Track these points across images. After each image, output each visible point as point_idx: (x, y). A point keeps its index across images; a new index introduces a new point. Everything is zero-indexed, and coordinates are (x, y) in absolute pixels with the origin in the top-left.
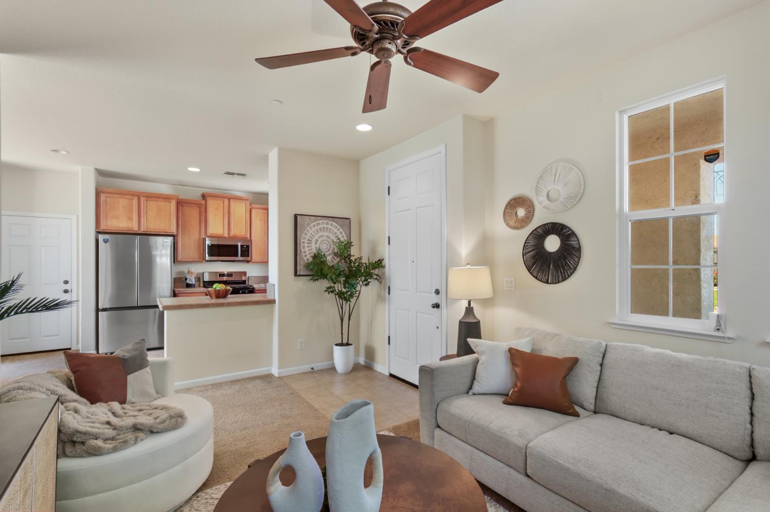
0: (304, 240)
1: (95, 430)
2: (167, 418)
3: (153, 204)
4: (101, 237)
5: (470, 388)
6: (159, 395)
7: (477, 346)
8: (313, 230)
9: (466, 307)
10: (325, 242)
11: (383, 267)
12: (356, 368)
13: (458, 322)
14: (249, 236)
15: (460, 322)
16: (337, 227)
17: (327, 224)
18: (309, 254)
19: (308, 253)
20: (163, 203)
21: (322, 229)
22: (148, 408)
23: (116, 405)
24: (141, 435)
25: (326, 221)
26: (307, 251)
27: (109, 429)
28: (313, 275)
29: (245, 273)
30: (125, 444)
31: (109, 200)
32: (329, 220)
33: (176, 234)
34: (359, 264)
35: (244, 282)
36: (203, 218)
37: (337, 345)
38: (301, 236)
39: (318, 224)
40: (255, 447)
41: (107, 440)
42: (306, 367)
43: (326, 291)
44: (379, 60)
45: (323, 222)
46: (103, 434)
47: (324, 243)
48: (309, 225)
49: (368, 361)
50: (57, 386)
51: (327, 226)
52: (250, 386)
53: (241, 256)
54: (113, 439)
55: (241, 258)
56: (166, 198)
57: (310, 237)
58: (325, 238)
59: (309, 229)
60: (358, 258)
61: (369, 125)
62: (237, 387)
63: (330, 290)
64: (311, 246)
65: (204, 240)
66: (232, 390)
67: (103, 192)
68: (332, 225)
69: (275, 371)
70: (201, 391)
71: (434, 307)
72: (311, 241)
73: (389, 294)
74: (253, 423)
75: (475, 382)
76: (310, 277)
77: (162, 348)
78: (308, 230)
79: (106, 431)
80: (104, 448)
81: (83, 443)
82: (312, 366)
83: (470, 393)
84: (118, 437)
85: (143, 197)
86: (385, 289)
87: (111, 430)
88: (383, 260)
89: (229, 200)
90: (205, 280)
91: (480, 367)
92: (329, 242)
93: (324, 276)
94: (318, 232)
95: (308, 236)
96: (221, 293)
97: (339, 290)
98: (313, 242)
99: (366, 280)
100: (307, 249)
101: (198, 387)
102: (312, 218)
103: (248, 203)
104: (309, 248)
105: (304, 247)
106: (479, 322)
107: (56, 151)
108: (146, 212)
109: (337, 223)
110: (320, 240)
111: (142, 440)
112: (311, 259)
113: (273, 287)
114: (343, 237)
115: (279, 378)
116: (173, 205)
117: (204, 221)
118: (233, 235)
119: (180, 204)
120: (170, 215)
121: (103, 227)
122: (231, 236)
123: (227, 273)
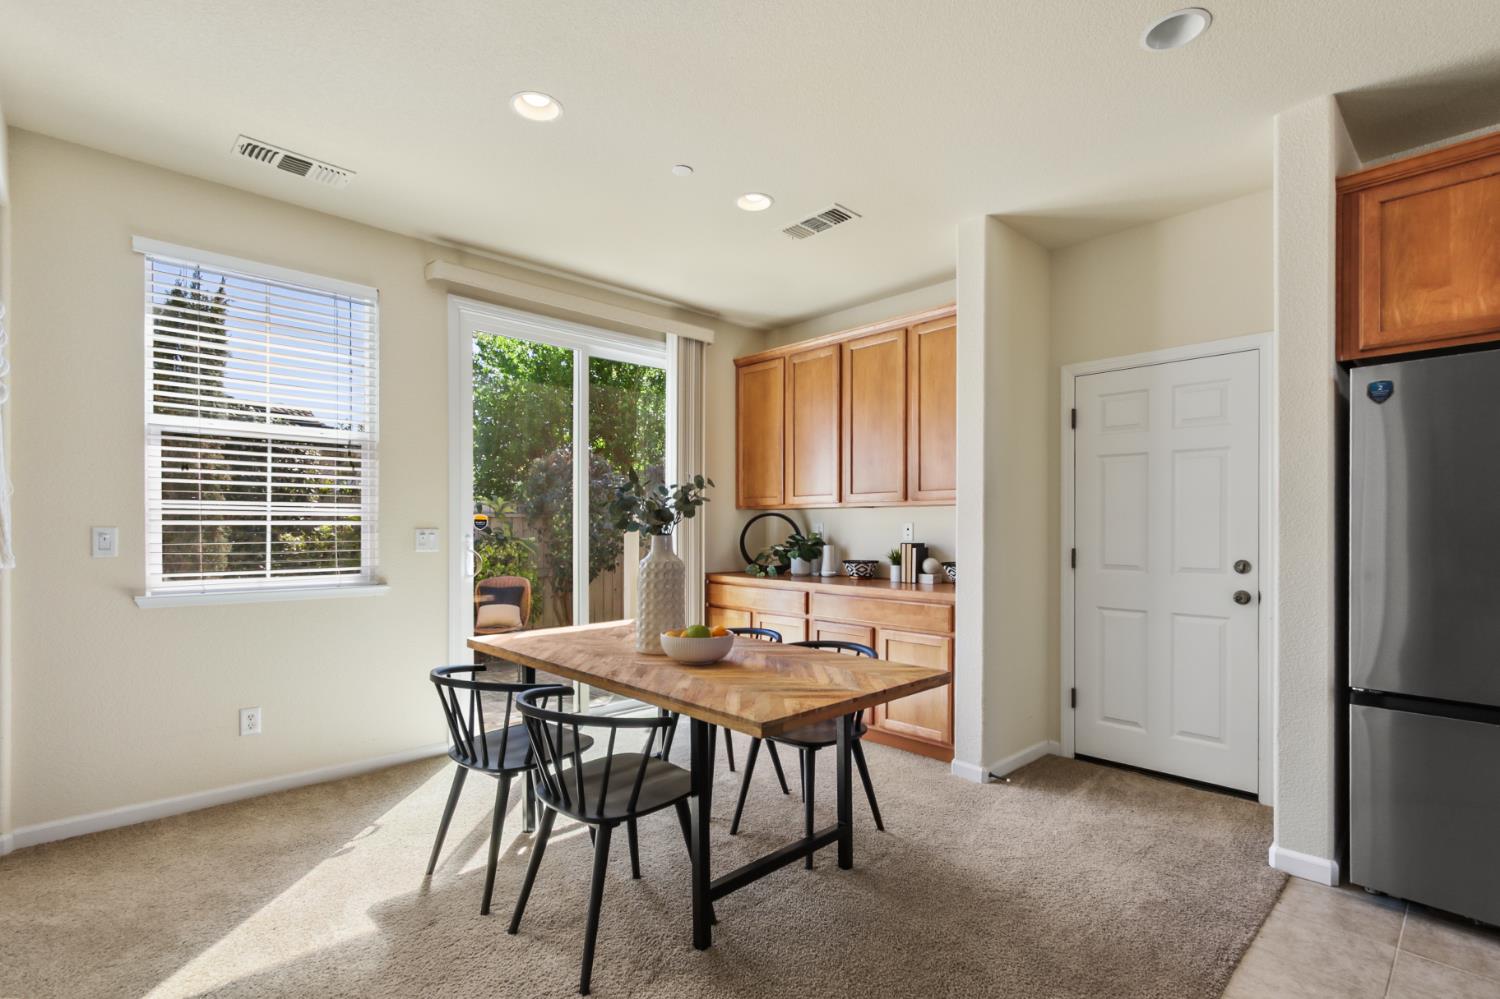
31: (1396, 211)
121: (1368, 338)
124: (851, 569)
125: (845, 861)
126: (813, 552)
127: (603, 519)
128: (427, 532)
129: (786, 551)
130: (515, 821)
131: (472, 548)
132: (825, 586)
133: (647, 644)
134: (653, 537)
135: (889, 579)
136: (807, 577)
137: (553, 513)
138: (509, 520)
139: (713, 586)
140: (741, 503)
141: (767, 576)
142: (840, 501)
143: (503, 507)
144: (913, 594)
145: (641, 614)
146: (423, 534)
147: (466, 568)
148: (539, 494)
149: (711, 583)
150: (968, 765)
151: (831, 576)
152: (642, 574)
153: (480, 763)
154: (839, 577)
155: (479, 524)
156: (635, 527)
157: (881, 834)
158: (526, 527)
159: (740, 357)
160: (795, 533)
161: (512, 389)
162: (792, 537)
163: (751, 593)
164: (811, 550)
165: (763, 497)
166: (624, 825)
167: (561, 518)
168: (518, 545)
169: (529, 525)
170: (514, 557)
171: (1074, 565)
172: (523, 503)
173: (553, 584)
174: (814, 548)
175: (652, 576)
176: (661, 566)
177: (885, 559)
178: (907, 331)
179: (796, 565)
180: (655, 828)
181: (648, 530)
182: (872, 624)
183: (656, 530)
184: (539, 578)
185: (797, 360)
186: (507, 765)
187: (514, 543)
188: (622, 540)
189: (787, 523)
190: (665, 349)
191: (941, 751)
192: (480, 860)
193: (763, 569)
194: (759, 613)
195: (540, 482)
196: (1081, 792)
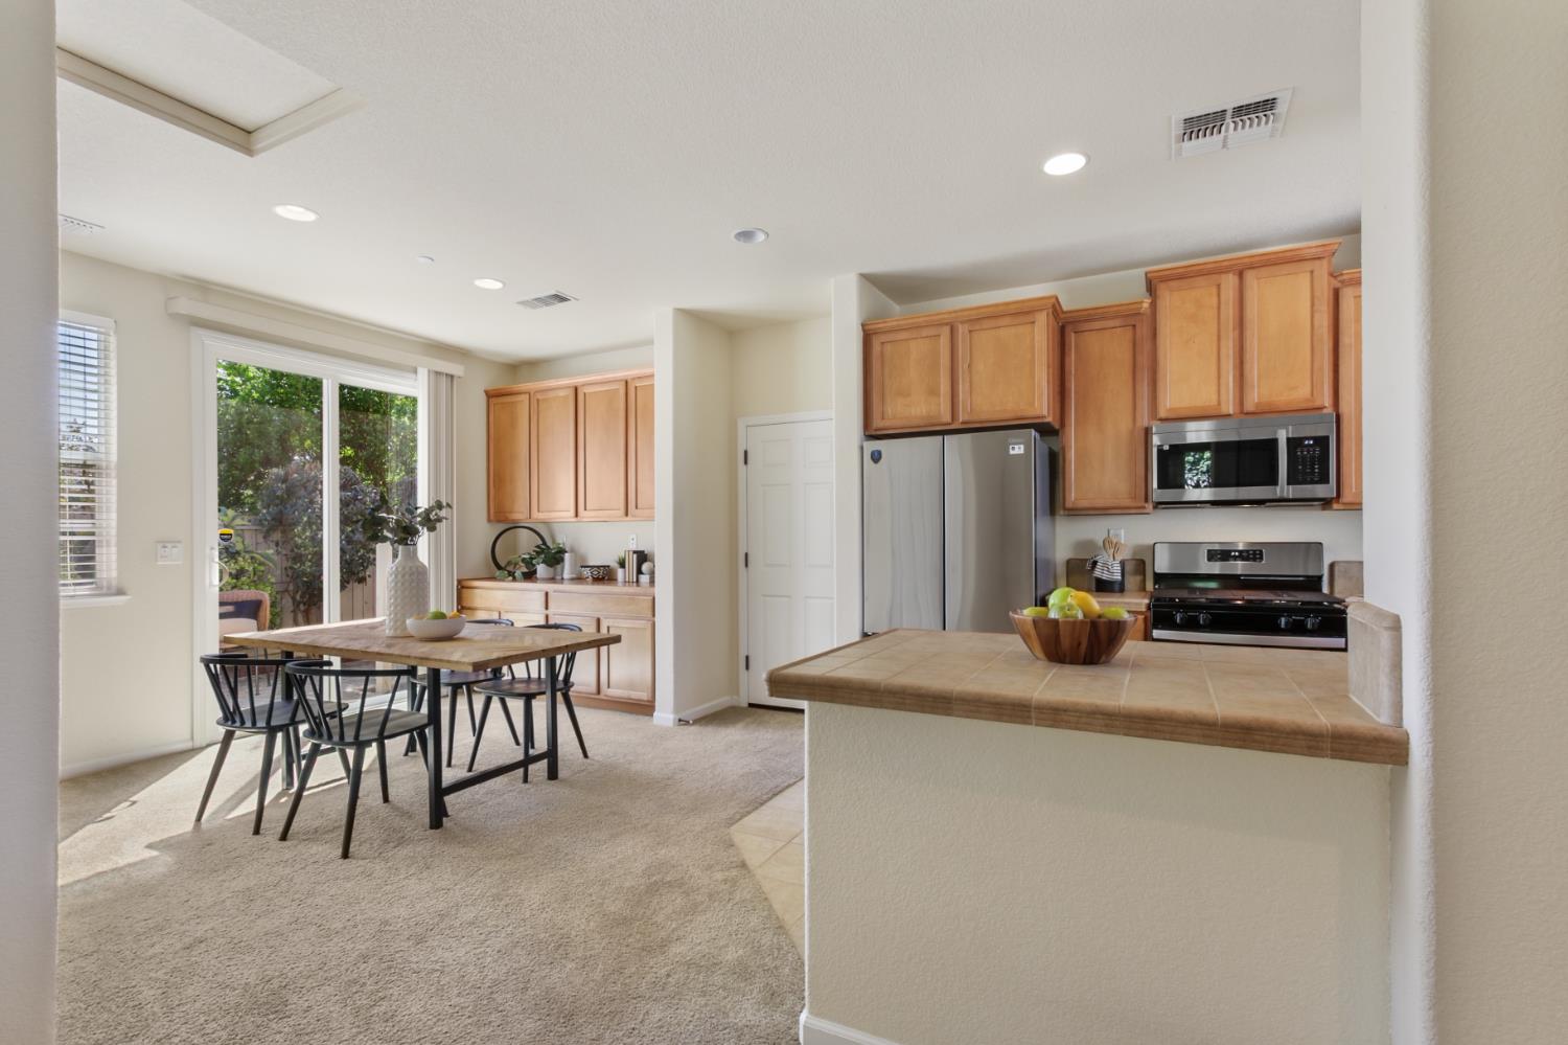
3: (988, 338)
4: (872, 447)
14: (1327, 401)
20: (1013, 330)
29: (1314, 549)
33: (1052, 420)
35: (1313, 583)
36: (1144, 360)
53: (1292, 480)
55: (1290, 491)
56: (1023, 312)
65: (1147, 432)
85: (962, 323)
89: (1241, 275)
90: (1158, 570)
103: (1322, 269)
113: (1385, 639)
116: (1040, 333)
117: (1146, 368)
118: (1258, 404)
119: (1069, 329)
120: (1032, 362)
121: (877, 423)
122: (1249, 406)
123: (1241, 548)
124: (586, 572)
125: (553, 774)
126: (555, 558)
127: (352, 531)
128: (169, 545)
129: (532, 559)
130: (276, 782)
131: (217, 559)
132: (566, 587)
133: (396, 629)
134: (400, 547)
135: (616, 580)
136: (552, 580)
137: (295, 524)
138: (240, 532)
139: (464, 590)
140: (492, 518)
141: (514, 579)
142: (577, 515)
143: (234, 519)
144: (633, 589)
145: (390, 614)
146: (165, 547)
147: (210, 579)
148: (277, 505)
149: (462, 587)
150: (664, 715)
151: (572, 579)
152: (391, 575)
153: (248, 724)
154: (579, 579)
155: (224, 537)
156: (384, 539)
157: (585, 760)
158: (261, 540)
159: (490, 388)
160: (541, 542)
161: (241, 393)
162: (538, 547)
163: (500, 595)
164: (554, 557)
165: (511, 512)
166: (374, 744)
167: (304, 530)
168: (252, 558)
169: (265, 537)
170: (247, 571)
171: (747, 565)
172: (257, 514)
173: (294, 599)
174: (557, 556)
175: (400, 576)
176: (407, 569)
177: (614, 564)
178: (627, 382)
179: (541, 569)
180: (403, 775)
181: (396, 542)
182: (597, 615)
183: (403, 541)
184: (277, 593)
185: (539, 396)
186: (273, 723)
187: (247, 556)
188: (374, 552)
189: (534, 535)
190: (416, 380)
191: (646, 708)
192: (251, 805)
193: (512, 574)
194: (507, 612)
195: (279, 493)
196: (740, 726)
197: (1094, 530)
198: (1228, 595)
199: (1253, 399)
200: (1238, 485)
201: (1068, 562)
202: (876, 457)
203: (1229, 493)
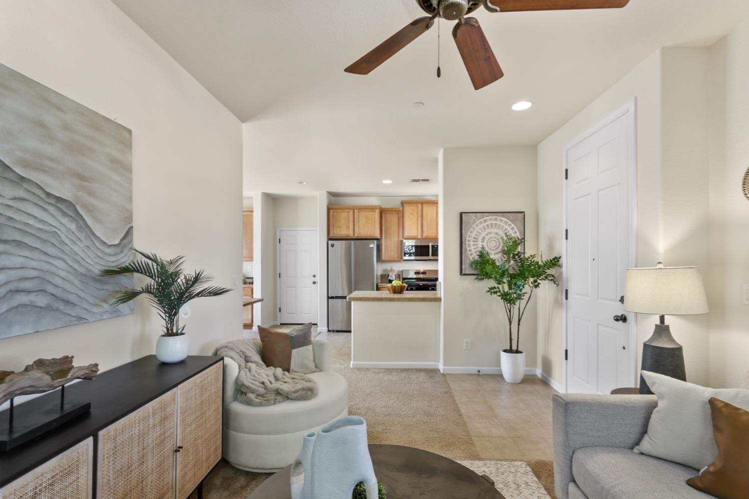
0: (469, 239)
1: (253, 386)
2: (300, 389)
3: (363, 214)
4: (330, 242)
5: (638, 443)
6: (318, 370)
7: (654, 383)
8: (479, 227)
9: (656, 325)
10: (493, 239)
11: (560, 266)
12: (529, 380)
13: (643, 345)
15: (646, 346)
16: (507, 222)
17: (496, 219)
18: (475, 252)
19: (473, 251)
20: (369, 213)
21: (490, 225)
22: (299, 378)
23: (279, 371)
24: (279, 398)
25: (494, 217)
26: (473, 250)
27: (263, 388)
28: (478, 274)
29: (436, 271)
30: (268, 403)
31: (335, 214)
32: (497, 216)
33: (379, 238)
34: (531, 262)
36: (401, 223)
37: (505, 351)
38: (466, 235)
39: (485, 221)
40: (386, 434)
41: (258, 395)
42: (473, 369)
43: (489, 291)
44: (457, 21)
45: (490, 219)
46: (257, 390)
47: (492, 241)
48: (474, 222)
49: (546, 375)
50: (248, 350)
51: (495, 222)
52: (414, 376)
53: (432, 255)
54: (262, 396)
55: (431, 258)
56: (372, 208)
57: (476, 235)
58: (493, 235)
59: (475, 227)
60: (531, 256)
61: (527, 101)
62: (403, 375)
63: (492, 290)
64: (477, 245)
65: (402, 242)
66: (398, 377)
67: (332, 209)
68: (501, 221)
69: (441, 367)
70: (375, 373)
71: (617, 320)
72: (477, 239)
73: (567, 298)
74: (398, 411)
75: (646, 438)
76: (476, 277)
77: (350, 332)
78: (473, 228)
79: (260, 389)
80: (254, 401)
81: (246, 394)
82: (479, 368)
83: (636, 450)
84: (266, 395)
85: (356, 209)
86: (562, 293)
87: (263, 389)
88: (560, 257)
89: (422, 204)
90: (403, 277)
91: (654, 417)
92: (498, 240)
93: (488, 276)
94: (485, 229)
95: (474, 234)
96: (397, 290)
97: (504, 292)
98: (480, 240)
99: (535, 281)
100: (472, 247)
101: (375, 368)
102: (478, 215)
104: (475, 246)
105: (469, 245)
106: (680, 349)
107: (301, 183)
108: (358, 221)
109: (508, 219)
110: (487, 238)
111: (280, 402)
112: (477, 258)
113: (440, 285)
114: (516, 232)
115: (443, 374)
116: (377, 214)
117: (401, 225)
118: (426, 236)
119: (383, 212)
120: (375, 222)
121: (331, 235)
122: (424, 237)
123: (422, 271)
171: (280, 277)
197: (388, 266)
198: (419, 283)
199: (425, 235)
200: (421, 256)
201: (381, 275)
202: (333, 246)
203: (419, 258)
